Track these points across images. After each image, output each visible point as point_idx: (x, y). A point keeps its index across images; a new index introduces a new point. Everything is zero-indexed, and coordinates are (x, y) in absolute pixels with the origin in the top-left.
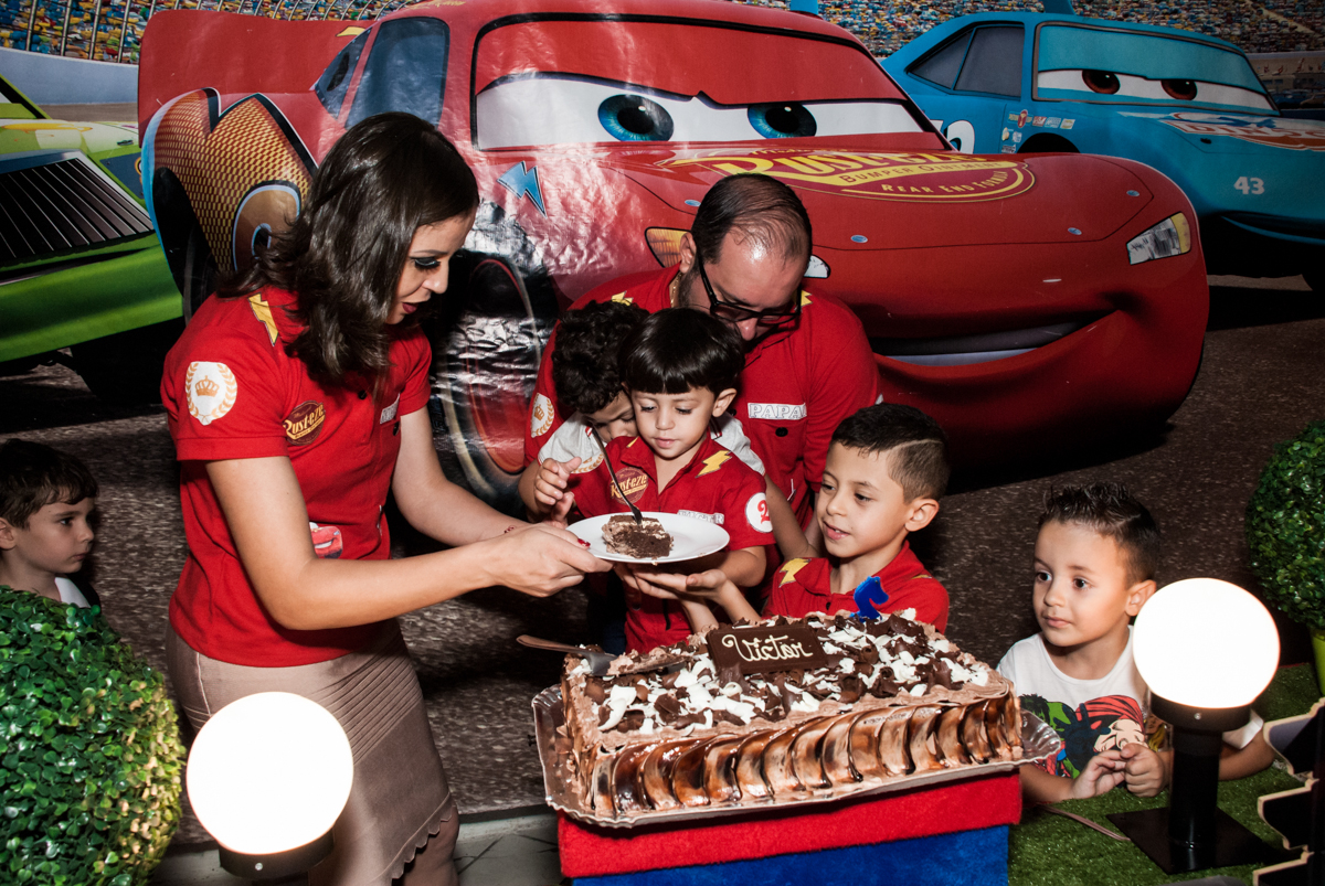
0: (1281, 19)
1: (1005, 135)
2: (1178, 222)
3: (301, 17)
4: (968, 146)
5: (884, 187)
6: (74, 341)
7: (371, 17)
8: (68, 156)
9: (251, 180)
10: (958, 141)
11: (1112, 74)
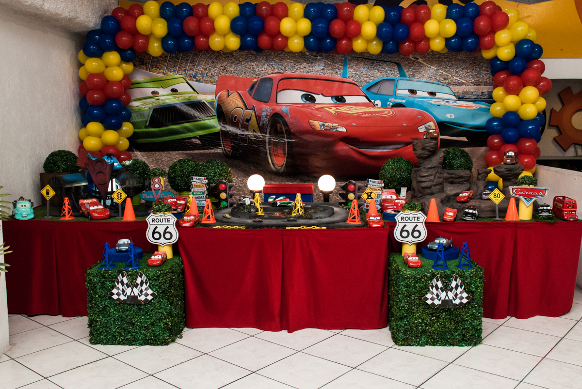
0: (459, 79)
1: (388, 103)
2: (431, 124)
3: (246, 77)
4: (379, 105)
5: (360, 114)
6: (199, 135)
7: (259, 78)
8: (202, 101)
9: (234, 107)
10: (377, 105)
11: (415, 90)
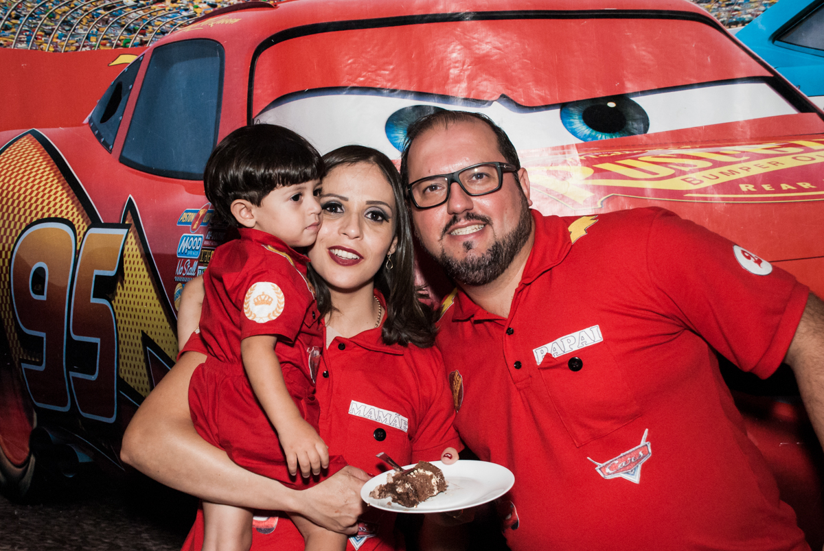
3: (73, 48)
5: (743, 187)
7: (143, 43)
9: (26, 218)
